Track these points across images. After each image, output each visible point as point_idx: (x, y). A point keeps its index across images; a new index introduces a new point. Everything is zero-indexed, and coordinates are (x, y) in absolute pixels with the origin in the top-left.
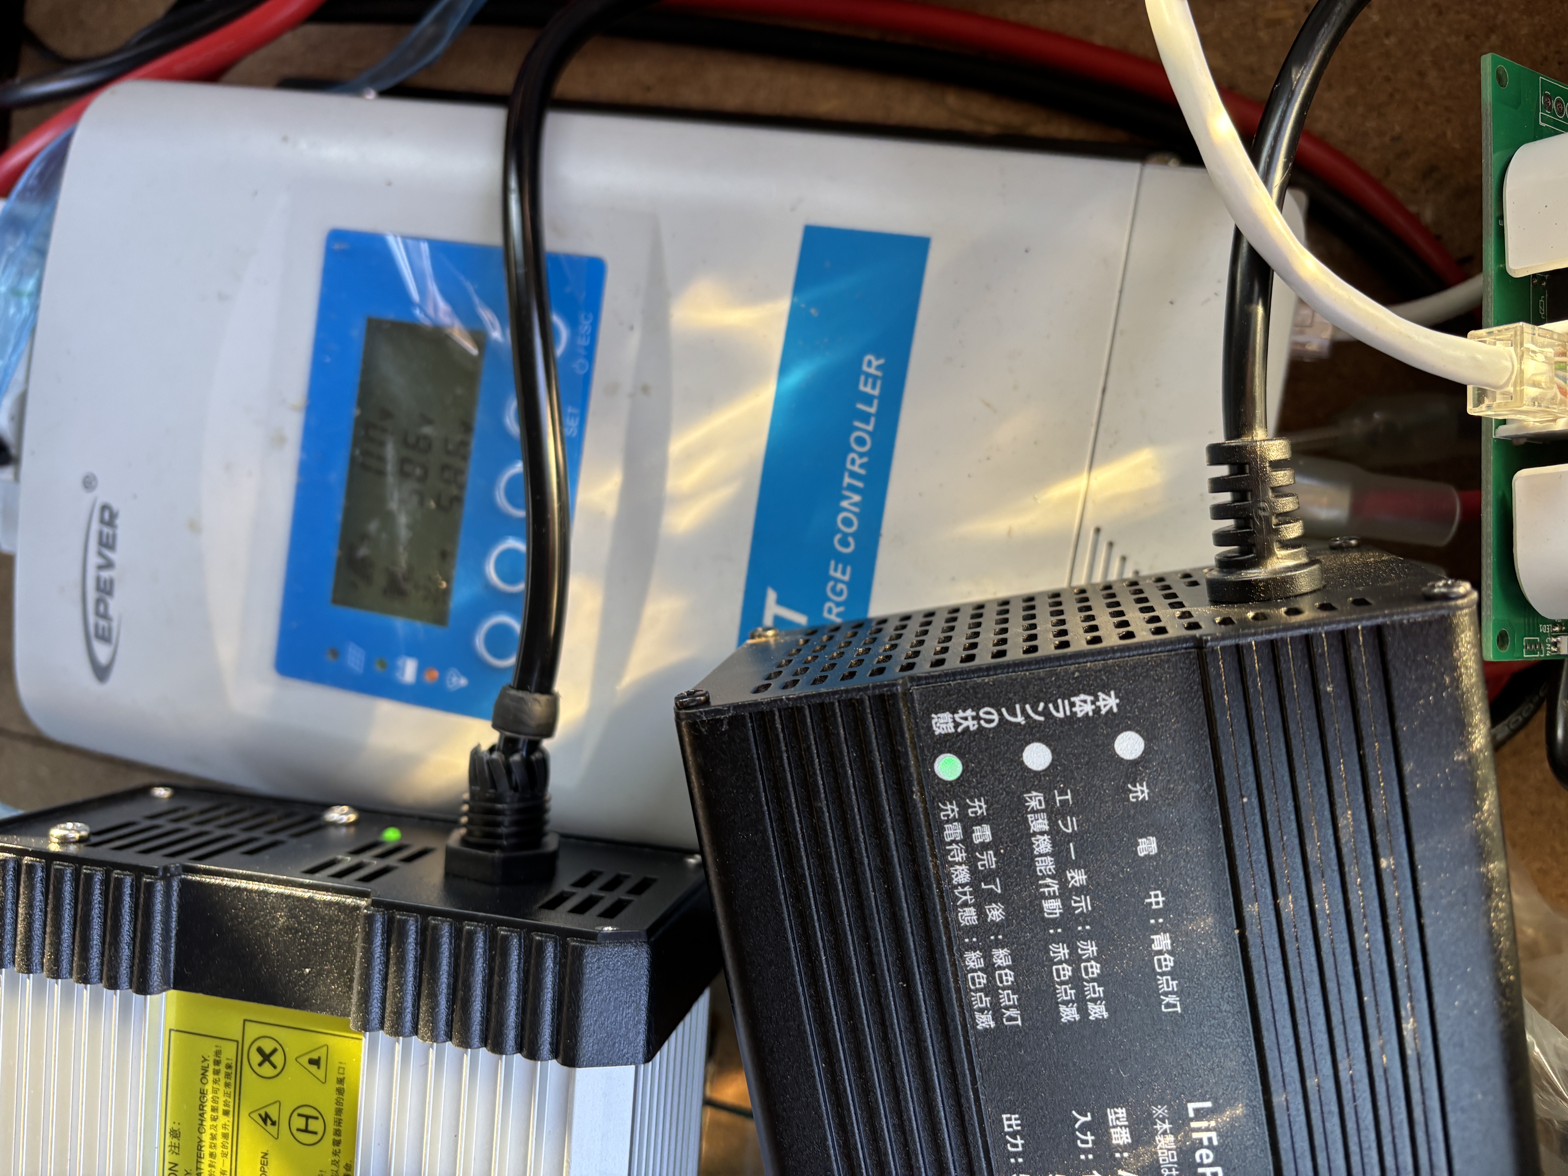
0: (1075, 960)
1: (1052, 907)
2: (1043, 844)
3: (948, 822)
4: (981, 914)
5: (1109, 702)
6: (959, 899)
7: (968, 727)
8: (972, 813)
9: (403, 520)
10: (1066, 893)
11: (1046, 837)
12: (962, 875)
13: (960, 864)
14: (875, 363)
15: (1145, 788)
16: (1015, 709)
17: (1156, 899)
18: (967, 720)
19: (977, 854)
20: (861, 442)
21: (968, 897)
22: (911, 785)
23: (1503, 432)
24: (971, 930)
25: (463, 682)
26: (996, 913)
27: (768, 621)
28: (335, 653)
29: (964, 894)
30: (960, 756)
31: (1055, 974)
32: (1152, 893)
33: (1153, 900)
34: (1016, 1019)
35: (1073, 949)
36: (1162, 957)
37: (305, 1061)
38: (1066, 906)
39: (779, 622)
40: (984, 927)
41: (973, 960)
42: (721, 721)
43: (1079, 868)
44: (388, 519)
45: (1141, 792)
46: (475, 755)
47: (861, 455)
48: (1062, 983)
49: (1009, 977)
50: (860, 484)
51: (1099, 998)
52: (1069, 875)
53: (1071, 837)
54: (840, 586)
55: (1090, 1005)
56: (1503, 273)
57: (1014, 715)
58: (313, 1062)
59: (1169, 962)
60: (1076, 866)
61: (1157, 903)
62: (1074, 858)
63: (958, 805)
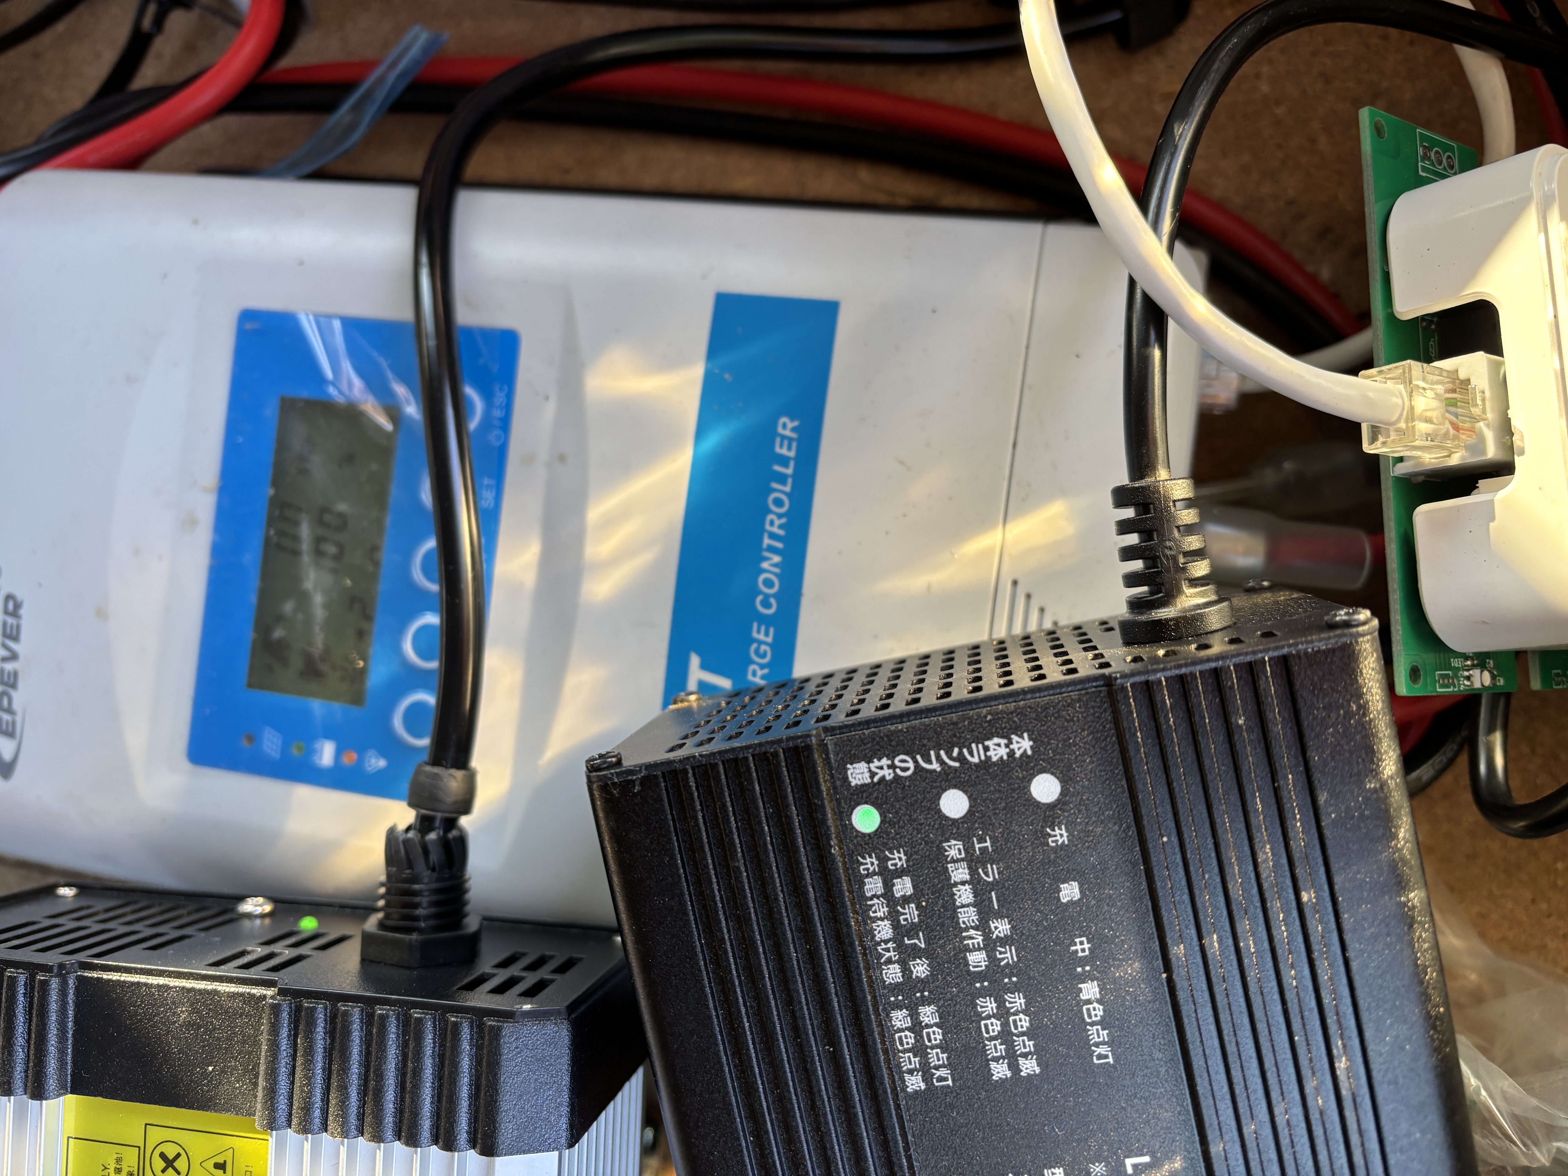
0: (1003, 1013)
1: (977, 960)
2: (965, 895)
3: (867, 876)
4: (906, 971)
5: (1023, 745)
6: (881, 956)
7: (884, 777)
8: (892, 865)
9: (318, 599)
10: (990, 945)
11: (967, 887)
12: (884, 930)
13: (882, 919)
14: (790, 425)
15: (1064, 832)
16: (929, 755)
17: (1082, 947)
18: (883, 769)
19: (899, 908)
20: (778, 503)
21: (892, 954)
22: (829, 838)
23: (1401, 469)
24: (896, 988)
25: (382, 763)
26: (920, 969)
27: (692, 685)
28: (251, 739)
29: (888, 950)
30: (878, 807)
31: (983, 1029)
32: (1077, 940)
33: (1079, 947)
34: (946, 1079)
35: (1001, 1003)
36: (1091, 1006)
37: (210, 1165)
38: (991, 958)
39: (704, 688)
40: (909, 984)
41: (899, 1018)
42: (633, 781)
43: (1002, 917)
44: (303, 599)
45: (1060, 836)
46: (391, 835)
47: (780, 516)
48: (991, 1039)
49: (937, 1036)
50: (779, 545)
51: (1030, 1053)
52: (992, 926)
53: (993, 885)
54: (763, 648)
55: (1021, 1061)
56: (1391, 317)
57: (929, 762)
58: (217, 1166)
59: (1098, 1011)
60: (999, 916)
61: (1083, 950)
62: (996, 907)
63: (878, 858)
